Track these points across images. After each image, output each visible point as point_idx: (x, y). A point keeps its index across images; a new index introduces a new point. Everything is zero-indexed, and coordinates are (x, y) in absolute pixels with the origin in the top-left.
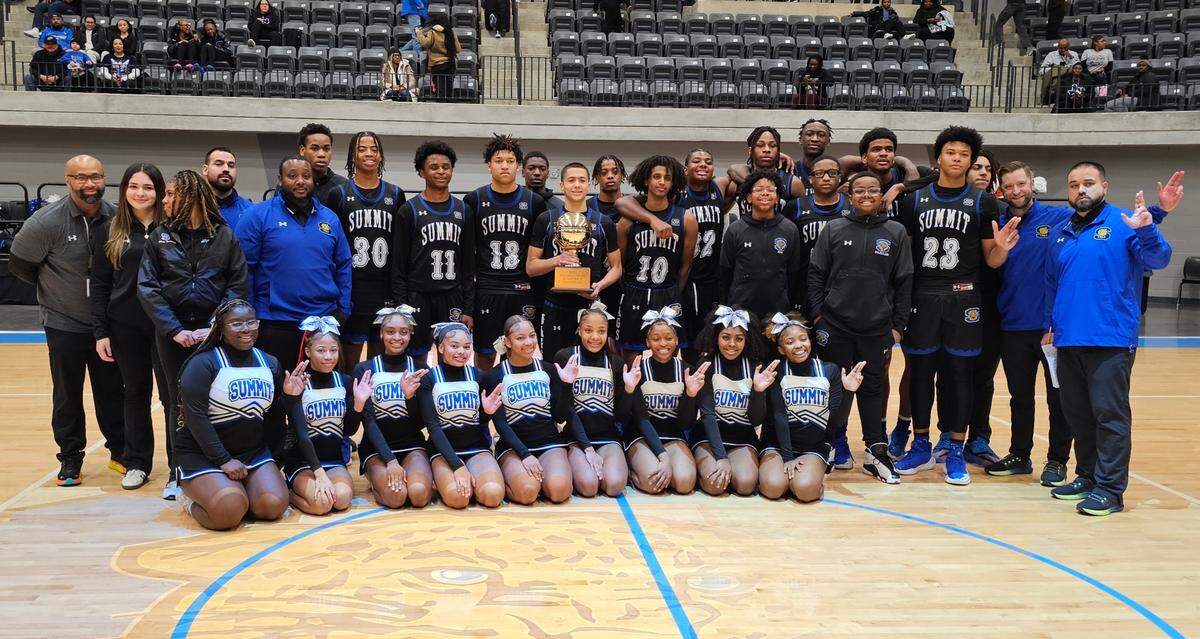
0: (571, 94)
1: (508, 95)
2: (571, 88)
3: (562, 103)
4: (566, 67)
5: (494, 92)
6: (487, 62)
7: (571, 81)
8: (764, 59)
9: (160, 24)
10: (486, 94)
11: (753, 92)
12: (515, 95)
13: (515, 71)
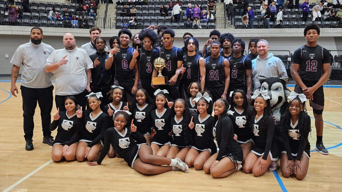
0: (238, 26)
1: (222, 27)
2: (238, 24)
3: (236, 28)
4: (237, 19)
5: (219, 26)
6: (217, 18)
7: (238, 23)
8: (290, 15)
9: (147, 12)
10: (217, 27)
11: (285, 24)
12: (224, 26)
13: (224, 20)
